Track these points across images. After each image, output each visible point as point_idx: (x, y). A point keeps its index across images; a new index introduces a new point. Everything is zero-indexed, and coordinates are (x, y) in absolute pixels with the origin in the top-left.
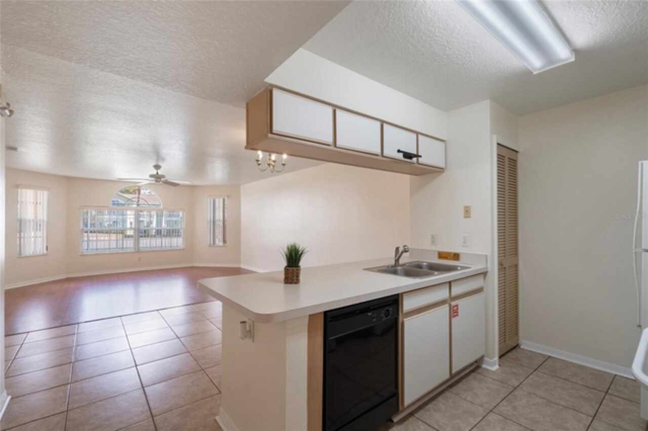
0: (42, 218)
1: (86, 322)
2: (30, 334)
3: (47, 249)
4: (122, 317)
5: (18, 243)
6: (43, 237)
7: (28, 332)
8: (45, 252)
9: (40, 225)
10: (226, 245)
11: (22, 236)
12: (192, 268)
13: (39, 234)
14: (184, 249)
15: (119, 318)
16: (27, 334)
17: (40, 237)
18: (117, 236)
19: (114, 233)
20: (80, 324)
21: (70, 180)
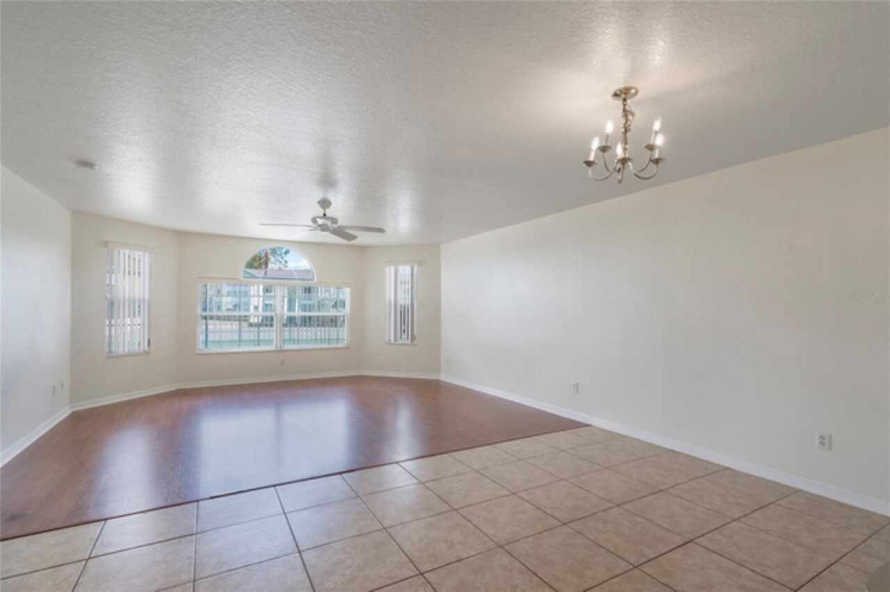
0: (141, 296)
1: (212, 498)
2: (109, 521)
3: (149, 344)
4: (277, 487)
5: (107, 333)
6: (144, 324)
7: (106, 520)
8: (146, 348)
9: (139, 307)
10: (415, 342)
11: (113, 322)
12: (362, 379)
13: (138, 320)
14: (348, 348)
15: (273, 489)
16: (103, 522)
17: (139, 325)
18: (240, 325)
19: (235, 320)
20: (201, 503)
21: (183, 236)
